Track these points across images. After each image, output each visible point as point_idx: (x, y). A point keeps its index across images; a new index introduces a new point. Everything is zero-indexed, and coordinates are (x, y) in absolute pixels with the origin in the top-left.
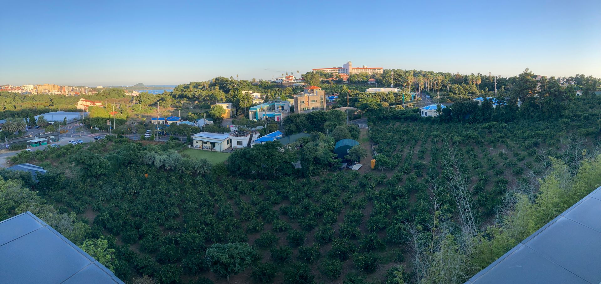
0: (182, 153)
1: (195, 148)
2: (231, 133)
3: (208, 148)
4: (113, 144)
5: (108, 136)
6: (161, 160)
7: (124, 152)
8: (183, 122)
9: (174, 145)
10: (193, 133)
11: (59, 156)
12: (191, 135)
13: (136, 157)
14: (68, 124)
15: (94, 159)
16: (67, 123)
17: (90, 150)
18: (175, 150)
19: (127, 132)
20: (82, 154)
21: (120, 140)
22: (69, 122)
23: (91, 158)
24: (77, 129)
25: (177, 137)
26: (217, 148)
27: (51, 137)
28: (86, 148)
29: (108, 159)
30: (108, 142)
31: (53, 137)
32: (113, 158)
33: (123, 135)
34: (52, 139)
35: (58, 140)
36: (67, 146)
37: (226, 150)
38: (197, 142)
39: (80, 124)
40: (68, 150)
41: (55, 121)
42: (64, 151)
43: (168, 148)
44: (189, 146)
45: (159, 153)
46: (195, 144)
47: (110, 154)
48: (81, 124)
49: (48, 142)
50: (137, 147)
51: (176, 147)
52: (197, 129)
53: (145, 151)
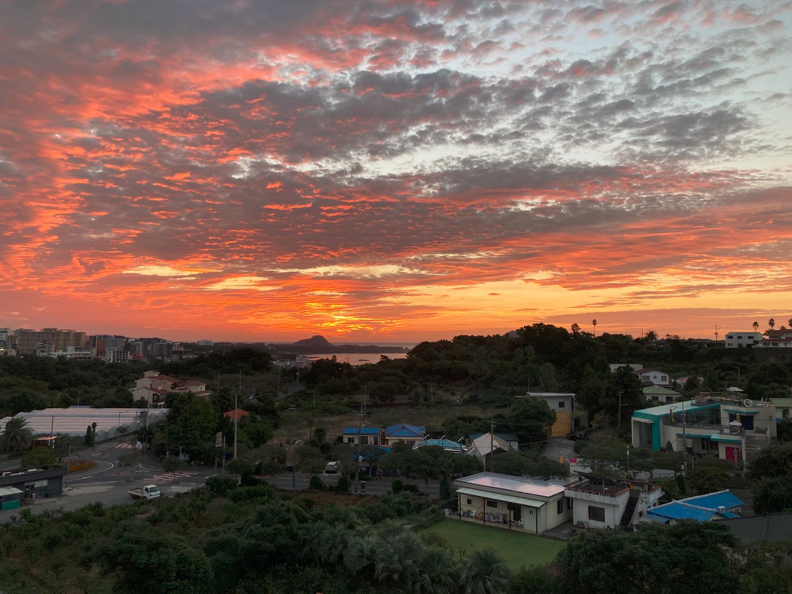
0: (426, 533)
1: (463, 518)
2: (572, 480)
3: (501, 520)
4: (226, 501)
5: (215, 480)
6: (362, 551)
7: (257, 528)
8: (432, 442)
9: (404, 507)
10: (461, 474)
11: (52, 544)
12: (454, 478)
13: (290, 542)
14: (100, 443)
15: (162, 549)
16: (96, 439)
17: (154, 521)
18: (404, 521)
19: (272, 470)
20: (125, 535)
21: (248, 492)
22: (102, 439)
23: (154, 547)
24: (121, 459)
25: (411, 482)
26: (528, 523)
27: (37, 484)
28: (143, 516)
29: (205, 550)
30: (213, 497)
31: (45, 483)
32: (223, 545)
33: (257, 477)
34: (41, 489)
35: (59, 494)
36: (83, 510)
37: (553, 530)
38: (469, 502)
39: (134, 444)
40: (84, 522)
41: (58, 434)
42: (73, 526)
43: (385, 516)
44: (447, 512)
45: (359, 528)
46: (464, 506)
47: (214, 534)
48: (139, 445)
49: (24, 498)
50: (297, 513)
51: (409, 512)
52: (470, 462)
53: (319, 523)
